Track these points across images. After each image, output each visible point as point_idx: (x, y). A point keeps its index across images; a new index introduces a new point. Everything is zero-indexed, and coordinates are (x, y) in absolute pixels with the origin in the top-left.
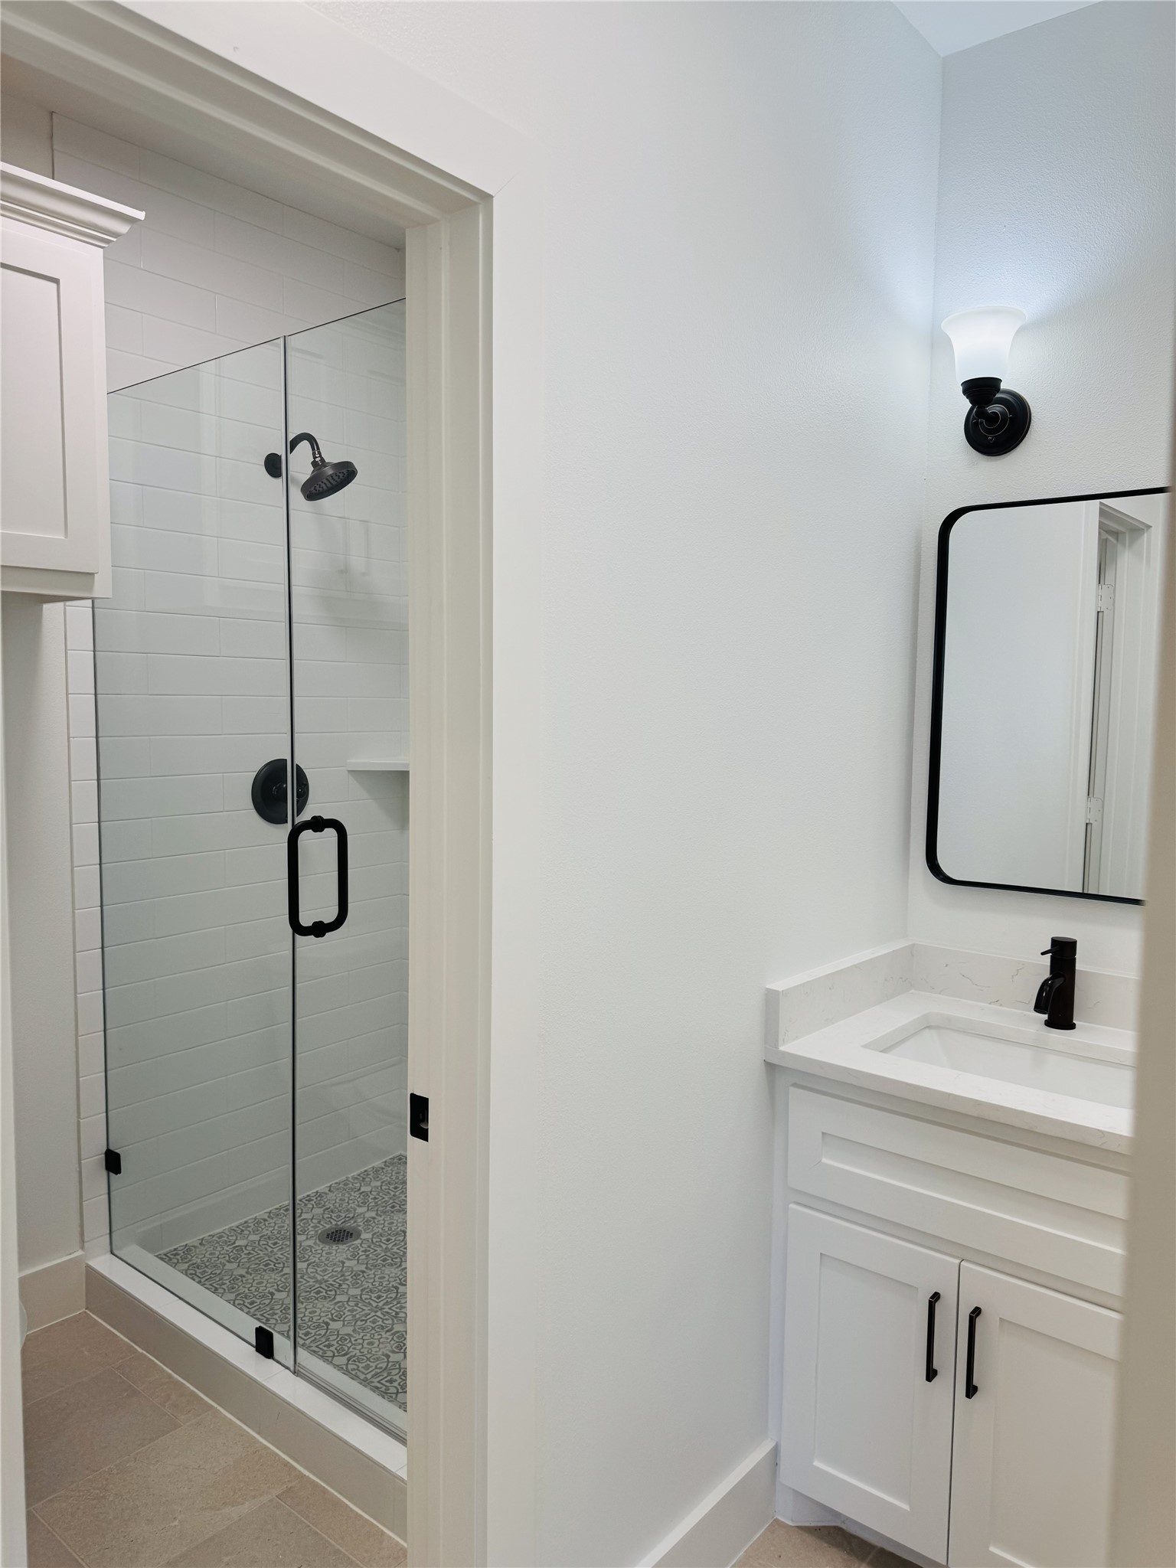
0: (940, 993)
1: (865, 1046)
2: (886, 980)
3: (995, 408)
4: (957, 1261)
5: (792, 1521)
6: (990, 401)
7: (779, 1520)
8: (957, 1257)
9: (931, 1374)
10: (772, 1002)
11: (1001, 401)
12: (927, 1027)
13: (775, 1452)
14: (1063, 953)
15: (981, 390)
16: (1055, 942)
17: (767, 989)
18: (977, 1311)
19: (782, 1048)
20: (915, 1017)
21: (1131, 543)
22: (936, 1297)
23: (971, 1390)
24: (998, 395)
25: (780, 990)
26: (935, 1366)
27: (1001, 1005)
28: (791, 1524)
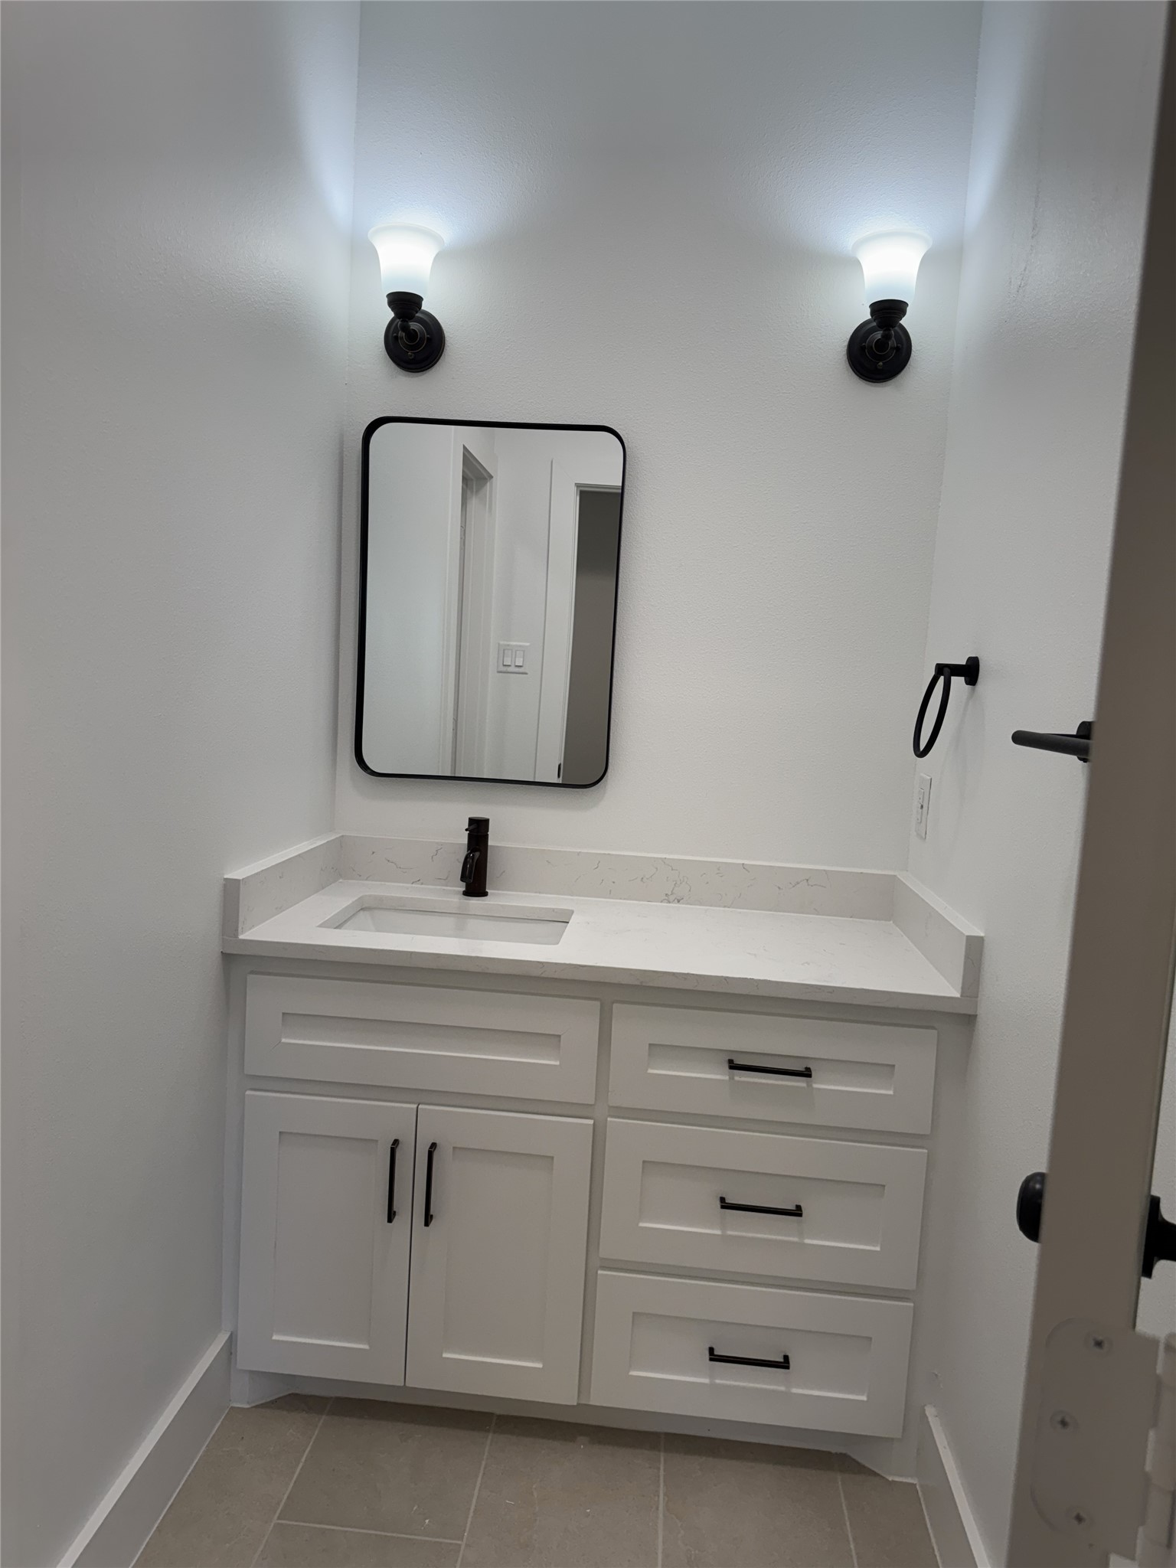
0: (366, 880)
1: (320, 926)
2: (322, 870)
3: (414, 326)
4: (415, 1106)
5: (248, 1403)
6: (411, 318)
7: (235, 1408)
8: (414, 1103)
9: (391, 1216)
10: (231, 891)
11: (421, 321)
12: (362, 909)
13: (232, 1341)
14: (478, 830)
15: (405, 304)
16: (472, 821)
17: (226, 879)
18: (434, 1146)
19: (241, 937)
20: (354, 900)
21: (477, 491)
22: (396, 1142)
23: (428, 1219)
24: (417, 315)
25: (241, 878)
26: (395, 1208)
27: (422, 884)
28: (247, 1406)
